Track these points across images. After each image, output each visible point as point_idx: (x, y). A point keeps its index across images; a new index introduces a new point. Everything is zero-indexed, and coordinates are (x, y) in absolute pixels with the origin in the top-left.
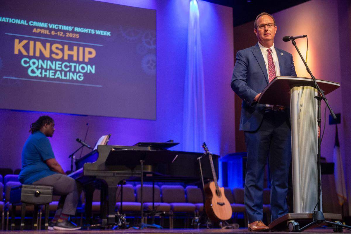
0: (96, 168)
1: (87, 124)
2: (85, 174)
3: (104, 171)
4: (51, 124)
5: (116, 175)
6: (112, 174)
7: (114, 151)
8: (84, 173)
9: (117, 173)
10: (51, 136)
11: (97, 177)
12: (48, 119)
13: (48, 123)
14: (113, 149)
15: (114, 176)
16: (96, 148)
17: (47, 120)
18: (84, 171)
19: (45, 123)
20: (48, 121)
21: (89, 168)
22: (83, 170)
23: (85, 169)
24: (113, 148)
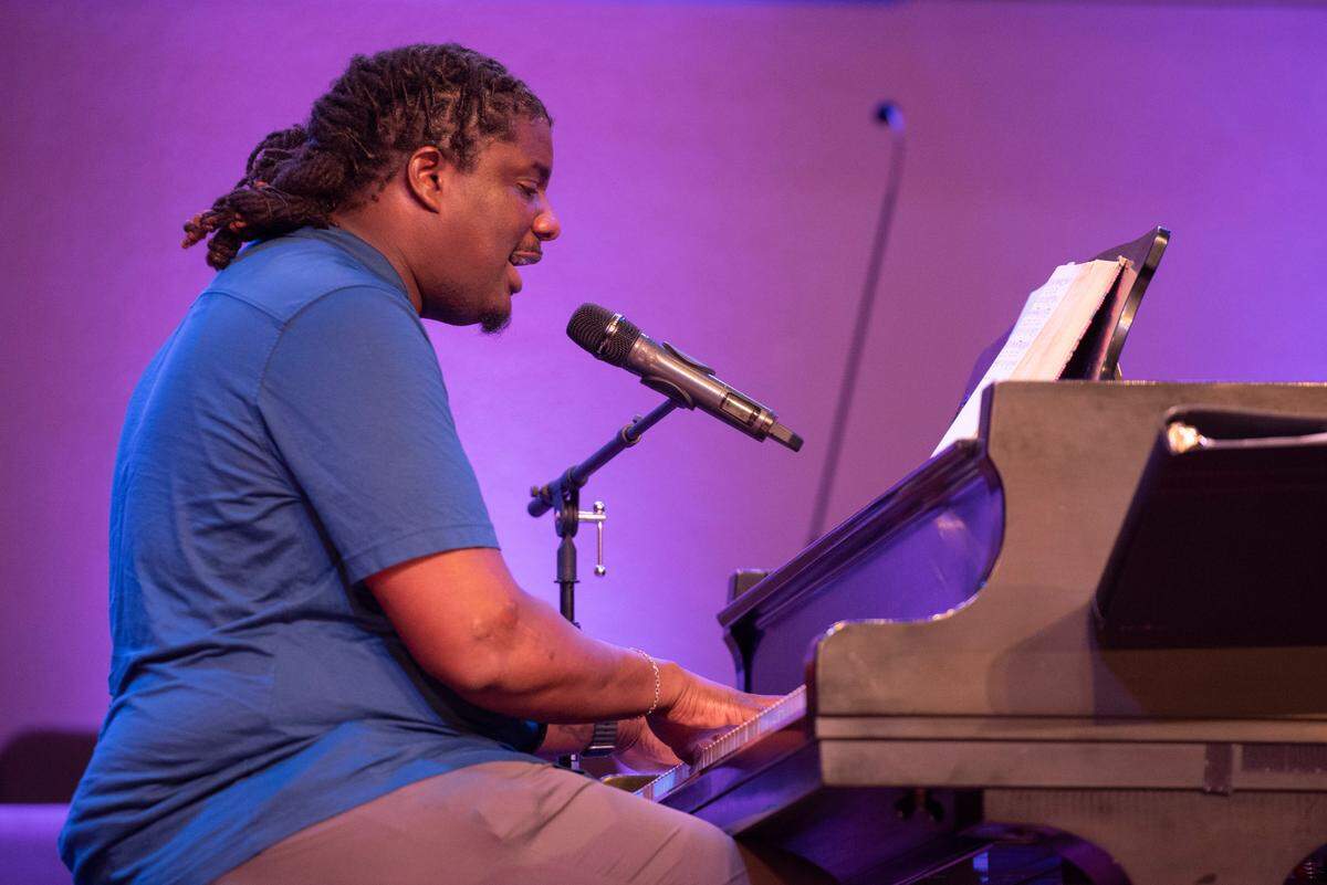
0: (971, 688)
1: (883, 115)
2: (836, 761)
3: (1080, 718)
4: (490, 154)
5: (1240, 778)
6: (1191, 769)
7: (1196, 453)
8: (829, 753)
9: (1259, 753)
10: (494, 320)
11: (997, 809)
12: (452, 96)
13: (446, 142)
14: (1184, 438)
15: (1216, 788)
16: (965, 426)
17: (443, 104)
18: (824, 727)
19: (406, 145)
20: (445, 123)
21: (880, 692)
22: (812, 711)
23: (842, 703)
24: (1188, 419)
